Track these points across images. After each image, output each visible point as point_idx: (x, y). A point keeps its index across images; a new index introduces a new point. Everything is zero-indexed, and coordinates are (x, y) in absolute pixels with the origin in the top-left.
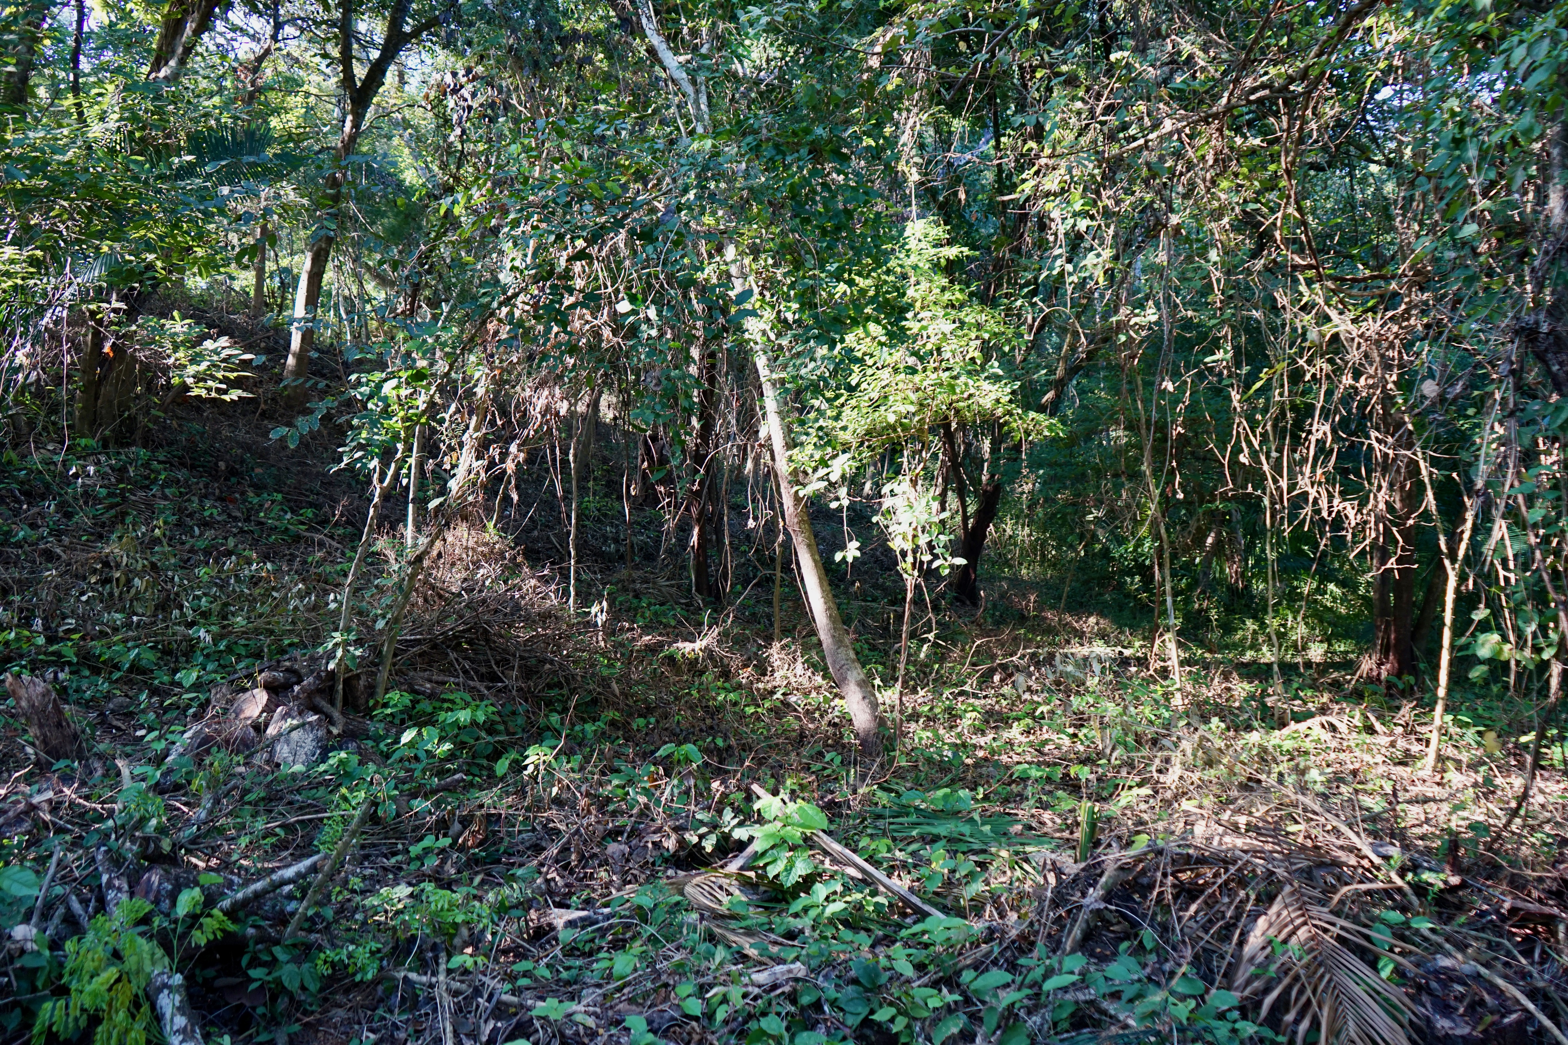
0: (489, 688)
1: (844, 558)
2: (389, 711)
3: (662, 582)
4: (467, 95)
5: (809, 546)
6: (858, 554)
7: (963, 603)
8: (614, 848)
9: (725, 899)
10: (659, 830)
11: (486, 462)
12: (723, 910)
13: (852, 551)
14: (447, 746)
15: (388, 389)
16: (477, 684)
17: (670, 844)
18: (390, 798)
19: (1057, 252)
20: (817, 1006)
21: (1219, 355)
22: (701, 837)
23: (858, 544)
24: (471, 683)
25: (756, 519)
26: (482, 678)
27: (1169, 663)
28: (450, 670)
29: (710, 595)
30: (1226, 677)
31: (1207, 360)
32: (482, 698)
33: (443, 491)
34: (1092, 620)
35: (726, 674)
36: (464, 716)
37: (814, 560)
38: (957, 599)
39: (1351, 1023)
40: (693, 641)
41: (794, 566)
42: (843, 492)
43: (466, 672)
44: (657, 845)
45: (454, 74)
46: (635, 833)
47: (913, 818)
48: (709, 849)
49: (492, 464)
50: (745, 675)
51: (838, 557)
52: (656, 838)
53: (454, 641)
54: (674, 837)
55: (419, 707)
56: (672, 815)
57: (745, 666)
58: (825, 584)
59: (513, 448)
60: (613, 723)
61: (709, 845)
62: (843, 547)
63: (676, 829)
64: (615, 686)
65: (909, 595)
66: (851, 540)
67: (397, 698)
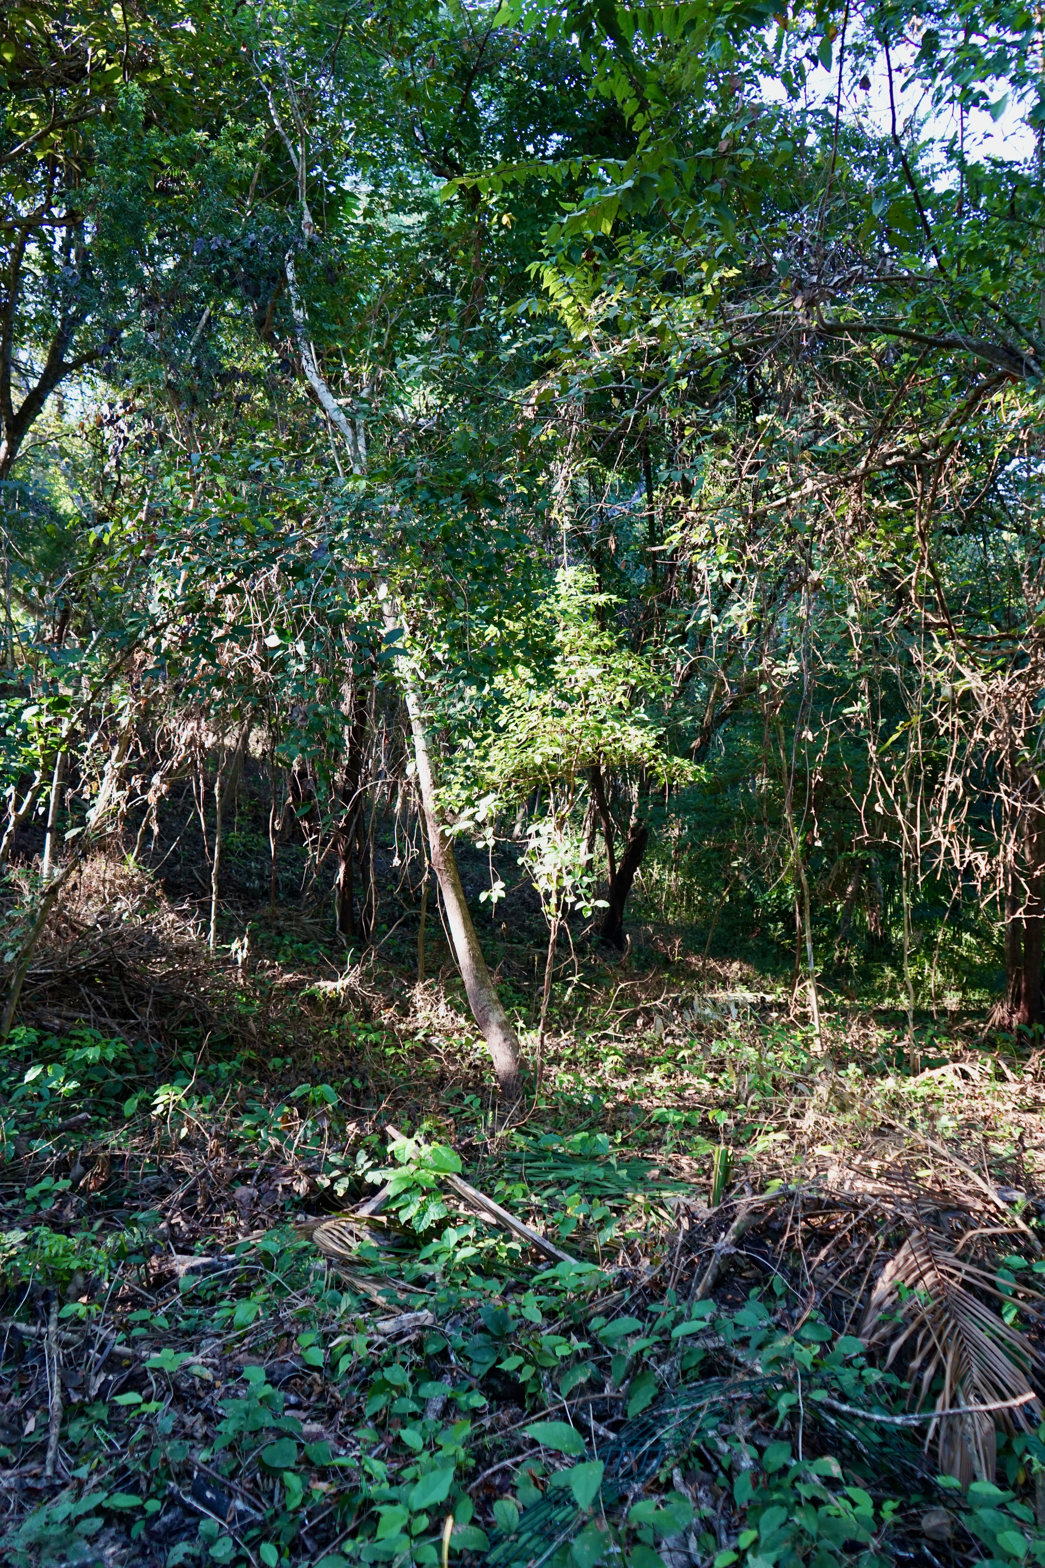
0: (120, 1025)
1: (489, 898)
2: (14, 1047)
3: (306, 920)
4: (124, 427)
5: (454, 885)
6: (503, 894)
7: (609, 947)
8: (242, 1192)
9: (355, 1245)
10: (290, 1173)
11: (127, 793)
12: (352, 1255)
13: (497, 891)
14: (73, 1085)
15: (28, 715)
16: (109, 1021)
17: (301, 1188)
18: (9, 1138)
19: (703, 602)
20: (444, 1355)
21: (857, 707)
22: (334, 1180)
23: (503, 885)
24: (103, 1020)
25: (401, 857)
26: (114, 1014)
27: (809, 1009)
28: (81, 1006)
29: (354, 934)
30: (864, 1023)
31: (845, 711)
32: (113, 1035)
33: (82, 822)
34: (736, 966)
35: (367, 1015)
36: (92, 1053)
37: (459, 900)
38: (603, 942)
39: (975, 1369)
40: (335, 980)
41: (438, 905)
42: (489, 831)
43: (97, 1008)
44: (287, 1189)
45: (111, 406)
46: (266, 1176)
47: (551, 1162)
48: (341, 1193)
49: (133, 796)
50: (387, 1016)
51: (483, 897)
52: (287, 1181)
53: (86, 976)
54: (305, 1182)
55: (45, 1044)
56: (304, 1156)
57: (388, 1006)
58: (469, 923)
59: (156, 780)
60: (249, 1063)
61: (340, 1190)
62: (488, 888)
63: (307, 1172)
64: (252, 1025)
65: (553, 937)
66: (495, 880)
67: (23, 1034)
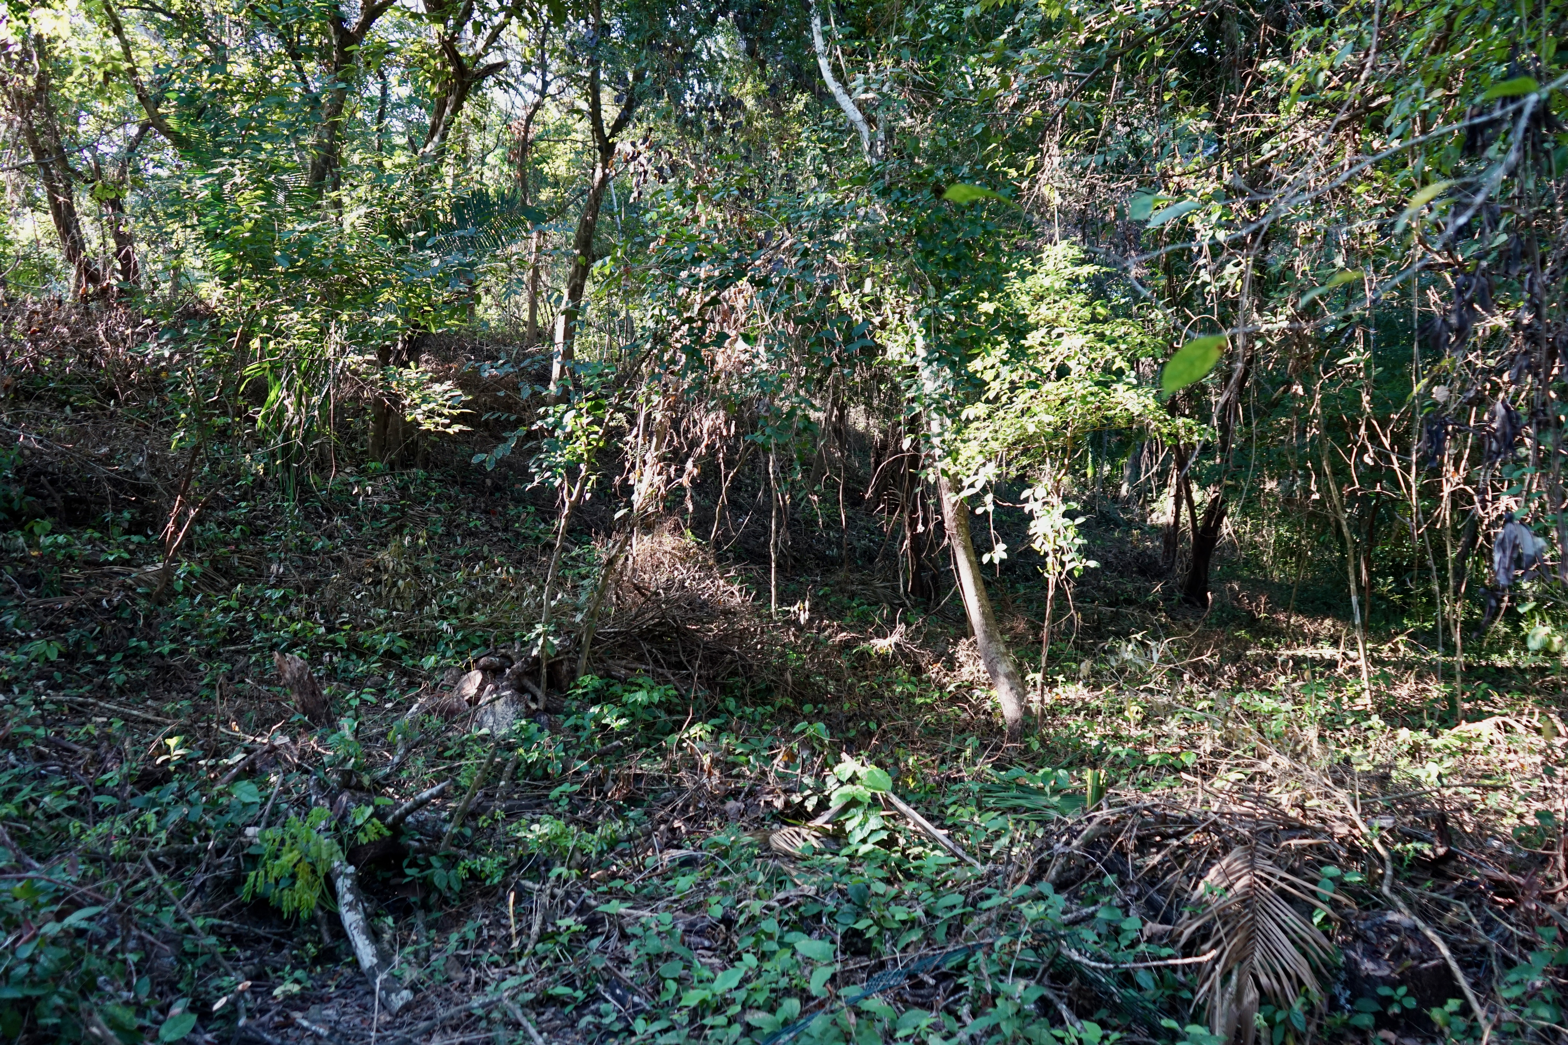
0: (674, 675)
1: (991, 559)
2: (580, 691)
3: (878, 584)
4: (644, 162)
5: (965, 548)
6: (1005, 556)
7: (1193, 604)
8: (731, 805)
9: (800, 844)
10: (772, 792)
11: (665, 477)
12: (797, 853)
13: (999, 552)
14: (623, 721)
15: (569, 418)
16: (665, 671)
17: (779, 804)
18: (557, 757)
19: (1201, 262)
20: (818, 917)
21: (1353, 357)
22: (805, 798)
23: (1005, 547)
24: (660, 670)
25: (925, 523)
26: (670, 666)
27: (1357, 663)
28: (640, 659)
29: (922, 596)
30: (1420, 677)
31: (1340, 362)
32: (667, 682)
33: (630, 504)
34: (1328, 622)
35: (917, 670)
36: (641, 696)
37: (970, 561)
38: (1186, 600)
39: (1258, 954)
40: (885, 637)
41: (952, 567)
42: (989, 498)
43: (656, 661)
44: (768, 804)
45: (633, 144)
46: (752, 793)
47: (1014, 793)
48: (810, 809)
49: (669, 481)
50: (934, 671)
51: (986, 559)
52: (769, 798)
53: (648, 635)
54: (783, 798)
55: (612, 689)
56: (782, 777)
57: (936, 662)
58: (980, 583)
59: (689, 465)
60: (784, 708)
61: (810, 805)
62: (990, 549)
63: (785, 791)
64: (788, 676)
65: (1051, 593)
66: (997, 542)
67: (589, 681)
